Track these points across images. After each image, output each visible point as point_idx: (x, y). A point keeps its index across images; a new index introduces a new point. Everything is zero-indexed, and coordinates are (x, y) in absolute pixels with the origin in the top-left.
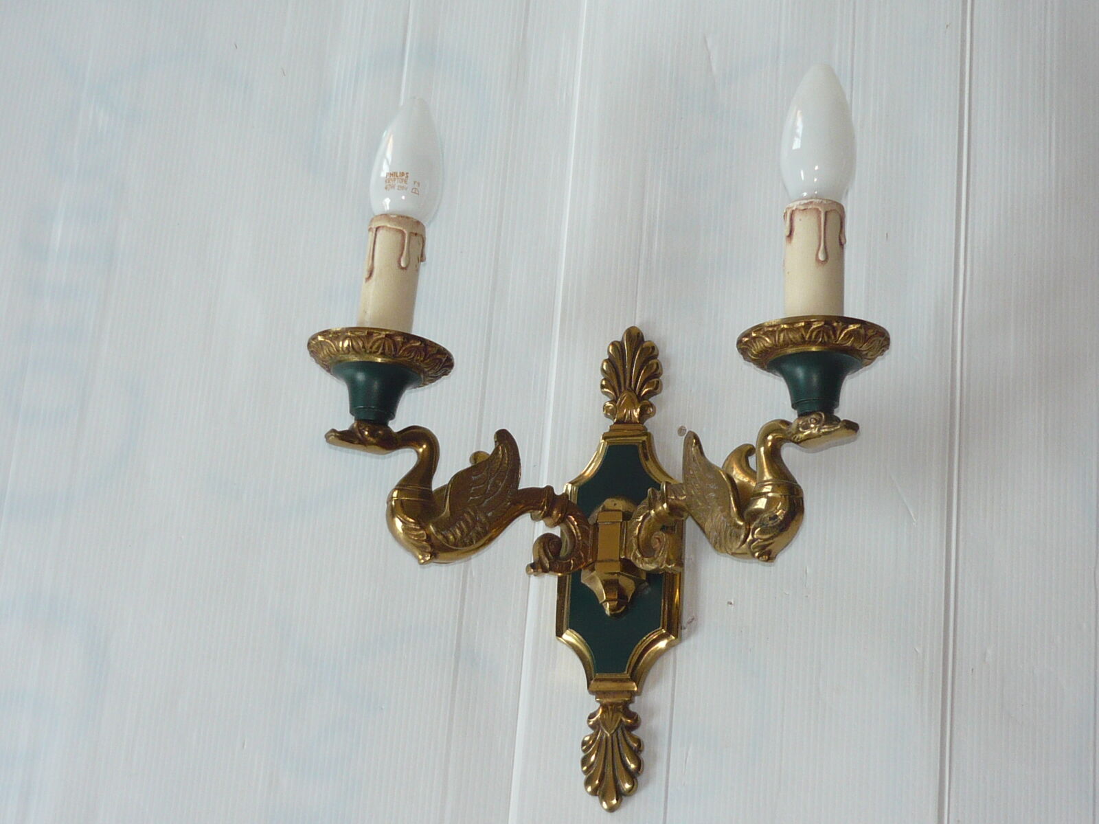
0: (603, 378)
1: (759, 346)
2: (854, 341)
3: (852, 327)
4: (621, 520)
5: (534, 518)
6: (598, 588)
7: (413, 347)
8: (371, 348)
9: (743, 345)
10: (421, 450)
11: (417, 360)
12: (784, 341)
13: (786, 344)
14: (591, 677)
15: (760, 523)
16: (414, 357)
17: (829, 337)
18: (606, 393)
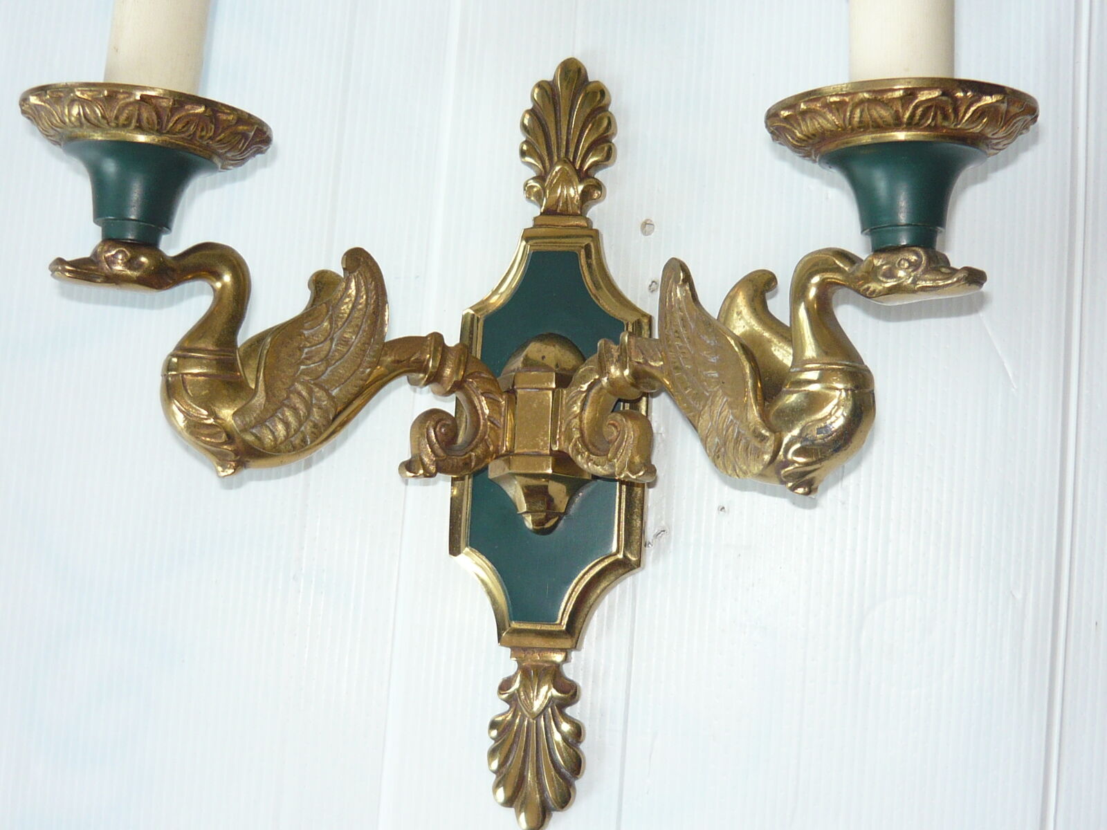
0: (524, 139)
1: (809, 126)
2: (987, 124)
3: (988, 100)
4: (554, 386)
5: (414, 383)
6: (515, 492)
7: (189, 115)
8: (117, 118)
9: (781, 121)
10: (218, 285)
11: (202, 137)
12: (860, 122)
13: (864, 127)
14: (504, 625)
15: (800, 435)
16: (195, 133)
17: (946, 117)
18: (529, 164)
